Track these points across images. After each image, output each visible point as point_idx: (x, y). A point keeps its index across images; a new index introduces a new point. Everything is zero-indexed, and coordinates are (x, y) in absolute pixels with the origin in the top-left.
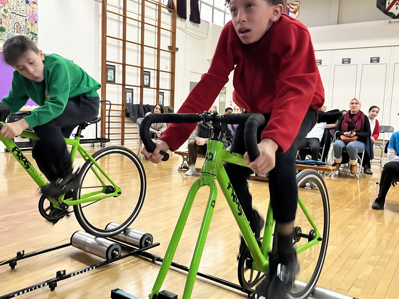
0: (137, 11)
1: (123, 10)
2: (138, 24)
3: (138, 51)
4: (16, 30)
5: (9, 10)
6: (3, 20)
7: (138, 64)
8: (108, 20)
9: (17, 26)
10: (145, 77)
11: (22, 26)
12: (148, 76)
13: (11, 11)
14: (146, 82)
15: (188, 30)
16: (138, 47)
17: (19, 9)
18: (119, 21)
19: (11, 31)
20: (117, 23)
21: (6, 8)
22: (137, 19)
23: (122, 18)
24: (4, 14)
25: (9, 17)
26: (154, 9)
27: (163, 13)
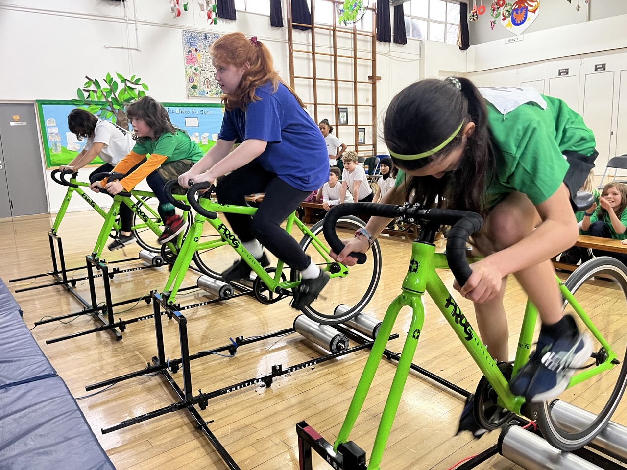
0: (329, 44)
1: (311, 47)
2: (331, 58)
3: (332, 87)
4: (206, 86)
5: (199, 68)
6: (195, 79)
7: (332, 101)
8: (295, 60)
9: (207, 81)
10: (342, 114)
11: (211, 81)
12: (345, 113)
13: (201, 69)
14: (343, 120)
15: (392, 54)
16: (331, 83)
17: (208, 66)
18: (308, 59)
19: (202, 87)
20: (306, 62)
21: (196, 66)
22: (329, 53)
23: (311, 55)
24: (195, 72)
25: (200, 74)
26: (348, 38)
27: (359, 40)
